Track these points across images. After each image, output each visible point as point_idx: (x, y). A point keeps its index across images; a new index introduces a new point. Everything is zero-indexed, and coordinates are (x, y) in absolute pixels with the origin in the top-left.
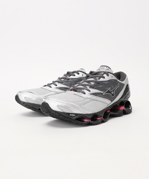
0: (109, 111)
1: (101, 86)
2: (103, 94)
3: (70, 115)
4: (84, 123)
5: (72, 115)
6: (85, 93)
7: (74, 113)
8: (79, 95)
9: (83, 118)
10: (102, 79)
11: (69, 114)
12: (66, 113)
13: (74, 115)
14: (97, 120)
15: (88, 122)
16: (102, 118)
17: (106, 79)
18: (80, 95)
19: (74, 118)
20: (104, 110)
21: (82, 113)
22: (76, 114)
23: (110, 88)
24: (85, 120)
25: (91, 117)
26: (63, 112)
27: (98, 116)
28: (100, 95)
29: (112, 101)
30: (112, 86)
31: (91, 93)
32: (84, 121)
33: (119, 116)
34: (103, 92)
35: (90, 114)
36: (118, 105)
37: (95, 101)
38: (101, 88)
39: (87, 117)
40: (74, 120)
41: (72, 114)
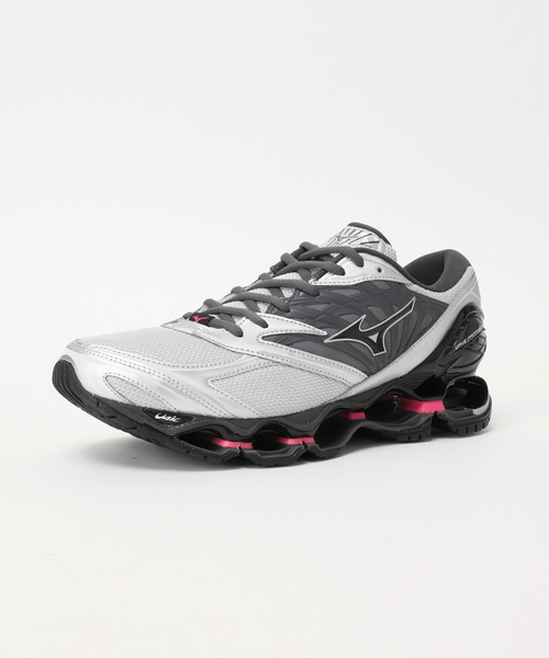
0: (362, 415)
1: (320, 307)
2: (326, 341)
3: (157, 417)
4: (217, 457)
5: (163, 417)
6: (240, 334)
7: (172, 409)
8: (212, 338)
9: (216, 432)
10: (328, 280)
11: (151, 412)
12: (139, 407)
13: (174, 420)
14: (285, 445)
15: (234, 453)
16: (310, 441)
17: (348, 278)
18: (217, 340)
19: (172, 431)
20: (323, 407)
21: (212, 413)
22: (184, 417)
23: (364, 317)
24: (226, 444)
25: (250, 432)
26: (126, 402)
27: (290, 430)
28: (308, 343)
29: (370, 374)
30: (376, 311)
31: (267, 332)
32: (217, 447)
33: (409, 440)
34: (325, 333)
35: (248, 419)
36: (410, 392)
37: (281, 368)
38: (320, 313)
39: (229, 432)
40: (172, 438)
41: (163, 413)
